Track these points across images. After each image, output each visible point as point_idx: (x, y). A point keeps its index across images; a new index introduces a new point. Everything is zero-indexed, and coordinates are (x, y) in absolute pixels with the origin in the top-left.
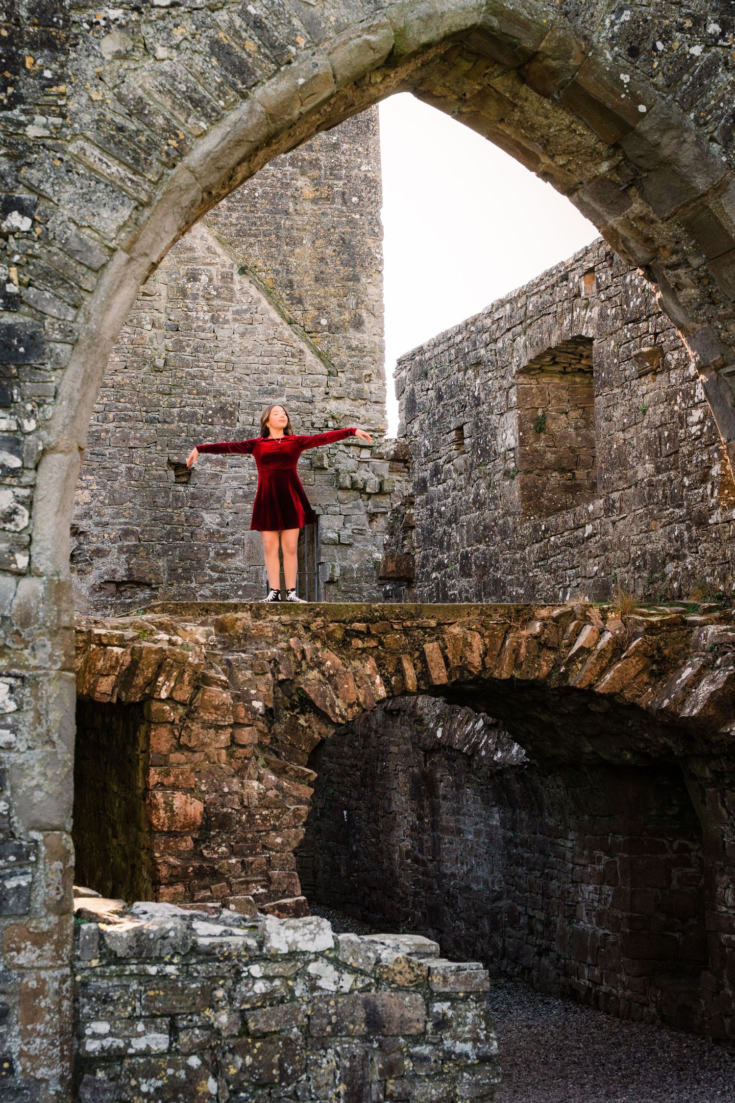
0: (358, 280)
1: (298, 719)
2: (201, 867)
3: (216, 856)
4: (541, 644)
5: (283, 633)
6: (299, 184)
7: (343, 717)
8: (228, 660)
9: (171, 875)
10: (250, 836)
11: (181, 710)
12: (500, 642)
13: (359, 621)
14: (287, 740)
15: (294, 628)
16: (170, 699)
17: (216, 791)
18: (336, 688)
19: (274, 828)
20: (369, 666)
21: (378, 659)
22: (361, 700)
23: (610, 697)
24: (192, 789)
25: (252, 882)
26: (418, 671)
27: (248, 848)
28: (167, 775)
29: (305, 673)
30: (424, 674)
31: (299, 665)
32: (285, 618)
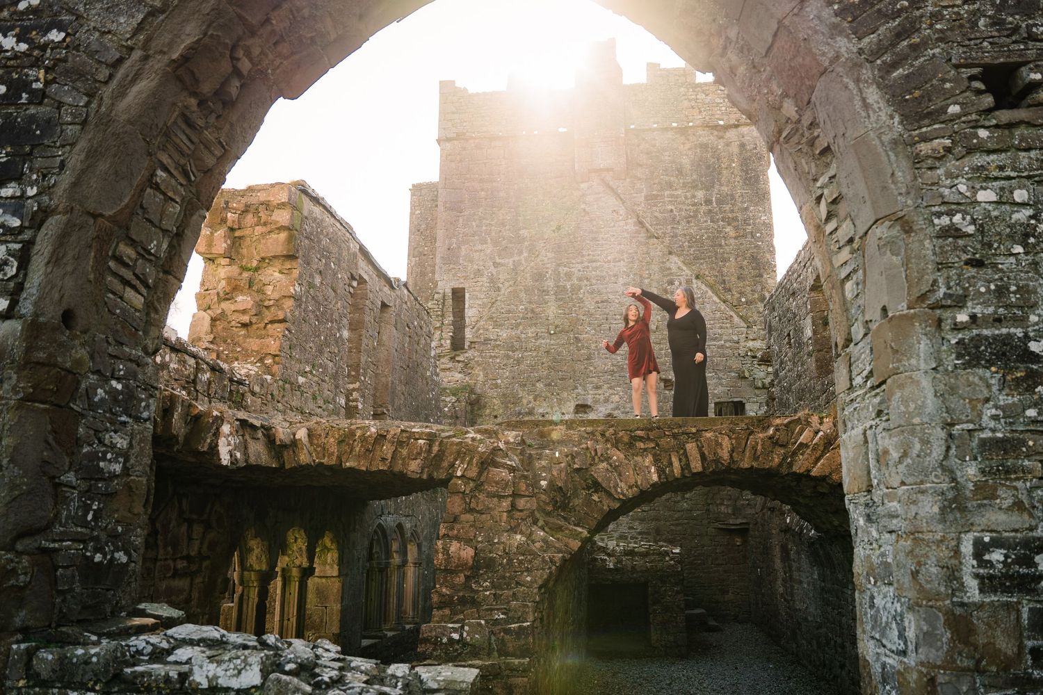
0: (762, 276)
1: (591, 495)
2: (464, 596)
3: (481, 589)
4: (774, 442)
5: (586, 438)
6: (727, 230)
7: (624, 495)
8: (530, 454)
9: (440, 602)
10: (508, 575)
11: (472, 484)
12: (744, 442)
13: (642, 430)
14: (583, 510)
15: (594, 435)
16: (463, 476)
17: (489, 541)
18: (620, 475)
19: (527, 570)
20: (648, 460)
21: (654, 455)
22: (639, 483)
23: (823, 479)
24: (472, 540)
25: (494, 609)
26: (683, 463)
27: (505, 584)
28: (452, 529)
29: (597, 464)
30: (686, 466)
31: (594, 459)
32: (589, 429)
